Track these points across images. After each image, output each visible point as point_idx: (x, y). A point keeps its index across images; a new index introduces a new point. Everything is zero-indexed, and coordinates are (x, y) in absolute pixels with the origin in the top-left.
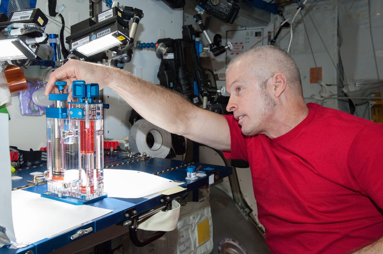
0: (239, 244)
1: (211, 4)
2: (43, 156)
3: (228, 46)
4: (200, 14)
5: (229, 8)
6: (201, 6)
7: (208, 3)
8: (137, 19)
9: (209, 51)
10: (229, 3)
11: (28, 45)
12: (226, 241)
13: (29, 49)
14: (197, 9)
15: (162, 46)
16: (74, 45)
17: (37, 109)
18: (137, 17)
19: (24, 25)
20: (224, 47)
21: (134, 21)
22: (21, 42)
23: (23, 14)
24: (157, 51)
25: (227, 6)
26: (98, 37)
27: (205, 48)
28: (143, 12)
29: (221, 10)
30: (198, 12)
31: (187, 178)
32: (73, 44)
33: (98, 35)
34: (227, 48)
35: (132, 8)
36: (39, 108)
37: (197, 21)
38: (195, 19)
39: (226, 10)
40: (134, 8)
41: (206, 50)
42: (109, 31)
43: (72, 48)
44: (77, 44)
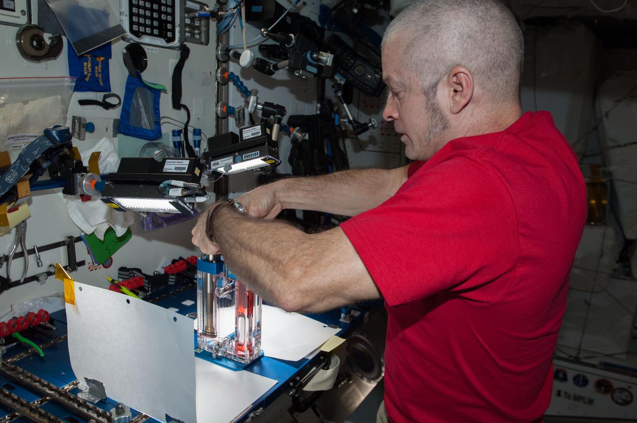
0: (368, 338)
1: (354, 74)
2: (170, 280)
3: (371, 123)
4: (340, 83)
5: (376, 80)
6: (343, 75)
7: (351, 71)
8: (279, 118)
9: (347, 124)
10: (376, 75)
11: (185, 204)
12: (353, 336)
13: (187, 207)
14: (337, 77)
15: (298, 131)
16: (214, 165)
17: (160, 222)
18: (280, 116)
19: (184, 184)
20: (367, 124)
21: (276, 122)
22: (180, 202)
23: (178, 163)
24: (292, 136)
25: (373, 78)
26: (244, 159)
27: (342, 120)
28: (286, 109)
29: (366, 82)
30: (337, 81)
31: (341, 320)
32: (212, 163)
33: (244, 157)
34: (371, 126)
35: (273, 104)
36: (163, 220)
37: (336, 92)
38: (334, 89)
39: (373, 82)
40: (275, 104)
41: (343, 121)
42: (257, 154)
43: (212, 168)
44: (218, 164)
